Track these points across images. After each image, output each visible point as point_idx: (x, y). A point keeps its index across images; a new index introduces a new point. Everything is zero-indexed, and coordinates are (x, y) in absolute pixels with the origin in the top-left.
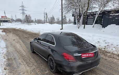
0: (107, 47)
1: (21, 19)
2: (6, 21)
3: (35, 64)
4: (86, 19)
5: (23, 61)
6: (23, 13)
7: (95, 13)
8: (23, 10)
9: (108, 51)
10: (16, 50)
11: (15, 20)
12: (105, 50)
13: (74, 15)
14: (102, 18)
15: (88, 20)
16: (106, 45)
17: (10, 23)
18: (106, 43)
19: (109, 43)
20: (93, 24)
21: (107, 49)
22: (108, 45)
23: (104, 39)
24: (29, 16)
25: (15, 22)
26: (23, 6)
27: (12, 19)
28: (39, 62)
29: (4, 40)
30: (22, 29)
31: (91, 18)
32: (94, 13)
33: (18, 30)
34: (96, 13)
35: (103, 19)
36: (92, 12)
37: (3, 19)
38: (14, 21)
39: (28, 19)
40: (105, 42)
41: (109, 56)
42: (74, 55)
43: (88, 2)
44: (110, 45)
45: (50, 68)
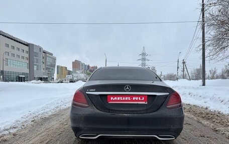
6: (143, 65)
8: (144, 59)
26: (144, 54)
42: (87, 93)
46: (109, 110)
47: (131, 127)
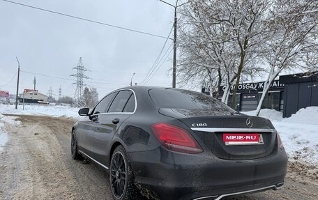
0: (303, 154)
1: (71, 99)
2: (35, 102)
3: (71, 182)
4: (239, 100)
5: (37, 173)
6: (80, 84)
7: (261, 85)
8: (80, 76)
9: (307, 165)
10: (30, 152)
11: (57, 99)
12: (298, 161)
13: (206, 91)
14: (281, 100)
15: (244, 103)
16: (300, 148)
17: (42, 107)
18: (299, 143)
19: (308, 142)
20: (256, 109)
21: (304, 160)
22: (305, 149)
23: (292, 133)
24: (94, 92)
25: (56, 105)
26: (80, 68)
27: (50, 97)
28: (86, 179)
29: (9, 133)
30: (68, 116)
31: (252, 99)
32: (258, 85)
33: (57, 119)
34: (263, 85)
35: (282, 102)
36: (253, 84)
37: (28, 97)
38: (54, 101)
39: (91, 97)
40: (297, 139)
41: (314, 174)
42: (193, 129)
43: (240, 52)
44: (314, 148)
45: (113, 189)
46: (229, 156)
47: (258, 178)
